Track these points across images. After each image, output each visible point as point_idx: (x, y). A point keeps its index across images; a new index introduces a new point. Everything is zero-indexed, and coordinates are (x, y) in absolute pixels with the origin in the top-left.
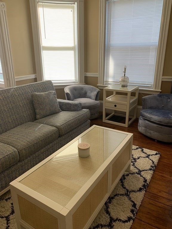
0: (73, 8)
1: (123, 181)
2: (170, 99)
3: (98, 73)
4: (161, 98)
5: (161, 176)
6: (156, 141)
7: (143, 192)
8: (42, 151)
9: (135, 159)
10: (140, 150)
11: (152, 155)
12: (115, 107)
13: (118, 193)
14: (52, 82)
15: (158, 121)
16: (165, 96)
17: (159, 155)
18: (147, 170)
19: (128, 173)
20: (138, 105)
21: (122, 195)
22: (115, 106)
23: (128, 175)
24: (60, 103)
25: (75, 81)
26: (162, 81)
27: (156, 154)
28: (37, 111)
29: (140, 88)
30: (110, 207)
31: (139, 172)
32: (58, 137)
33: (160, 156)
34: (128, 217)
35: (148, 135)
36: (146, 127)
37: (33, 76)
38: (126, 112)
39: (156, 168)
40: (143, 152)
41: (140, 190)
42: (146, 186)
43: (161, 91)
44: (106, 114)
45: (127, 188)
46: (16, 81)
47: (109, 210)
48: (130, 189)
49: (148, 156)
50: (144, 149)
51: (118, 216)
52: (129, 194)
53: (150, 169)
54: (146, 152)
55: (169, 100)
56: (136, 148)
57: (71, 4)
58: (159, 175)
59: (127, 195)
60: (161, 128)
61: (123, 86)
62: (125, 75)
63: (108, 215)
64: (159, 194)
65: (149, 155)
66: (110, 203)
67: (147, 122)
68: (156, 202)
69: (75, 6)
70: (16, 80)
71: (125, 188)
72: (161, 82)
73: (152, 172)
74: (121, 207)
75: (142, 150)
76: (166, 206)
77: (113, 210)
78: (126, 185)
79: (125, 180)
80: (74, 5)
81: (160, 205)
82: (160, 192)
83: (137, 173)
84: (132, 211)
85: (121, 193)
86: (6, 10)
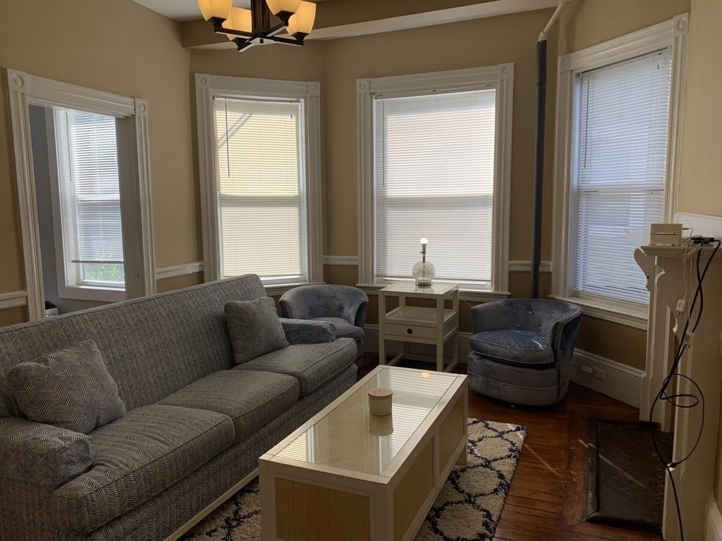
0: (295, 110)
1: (457, 481)
2: (531, 310)
3: (357, 255)
4: (511, 308)
5: (533, 468)
6: (513, 406)
7: (502, 494)
8: (270, 426)
9: (473, 443)
10: (481, 424)
11: (508, 432)
12: (409, 335)
13: (450, 500)
14: (261, 279)
15: (512, 358)
16: (520, 305)
17: (524, 431)
18: (501, 459)
19: (463, 467)
20: (460, 331)
21: (461, 502)
22: (410, 331)
23: (463, 470)
24: (285, 326)
25: (298, 277)
26: (510, 272)
27: (518, 429)
28: (238, 343)
29: (460, 290)
30: (439, 522)
31: (488, 464)
32: (298, 400)
33: (527, 433)
34: (479, 534)
35: (493, 393)
36: (486, 375)
37: (192, 268)
38: (436, 346)
39: (520, 455)
40: (490, 429)
41: (496, 491)
42: (505, 487)
43: (509, 293)
44: (387, 355)
45: (467, 490)
46: (158, 280)
47: (439, 527)
48: (474, 492)
49: (501, 435)
50: (488, 422)
51: (459, 535)
52: (473, 500)
53: (509, 456)
54: (495, 427)
55: (530, 313)
56: (472, 422)
57: (291, 102)
58: (528, 467)
59: (469, 501)
60: (521, 372)
61: (422, 285)
62: (426, 260)
63: (438, 536)
64: (533, 498)
65: (503, 433)
66: (438, 517)
67: (487, 362)
68: (530, 510)
69: (301, 105)
70: (157, 277)
71: (462, 492)
72: (506, 273)
73: (513, 461)
74: (462, 521)
75: (487, 426)
76: (550, 514)
77: (447, 527)
78: (463, 486)
79: (460, 480)
80: (296, 104)
81: (538, 513)
82: (535, 493)
83: (482, 465)
84: (486, 524)
85: (457, 500)
86: (147, 117)
